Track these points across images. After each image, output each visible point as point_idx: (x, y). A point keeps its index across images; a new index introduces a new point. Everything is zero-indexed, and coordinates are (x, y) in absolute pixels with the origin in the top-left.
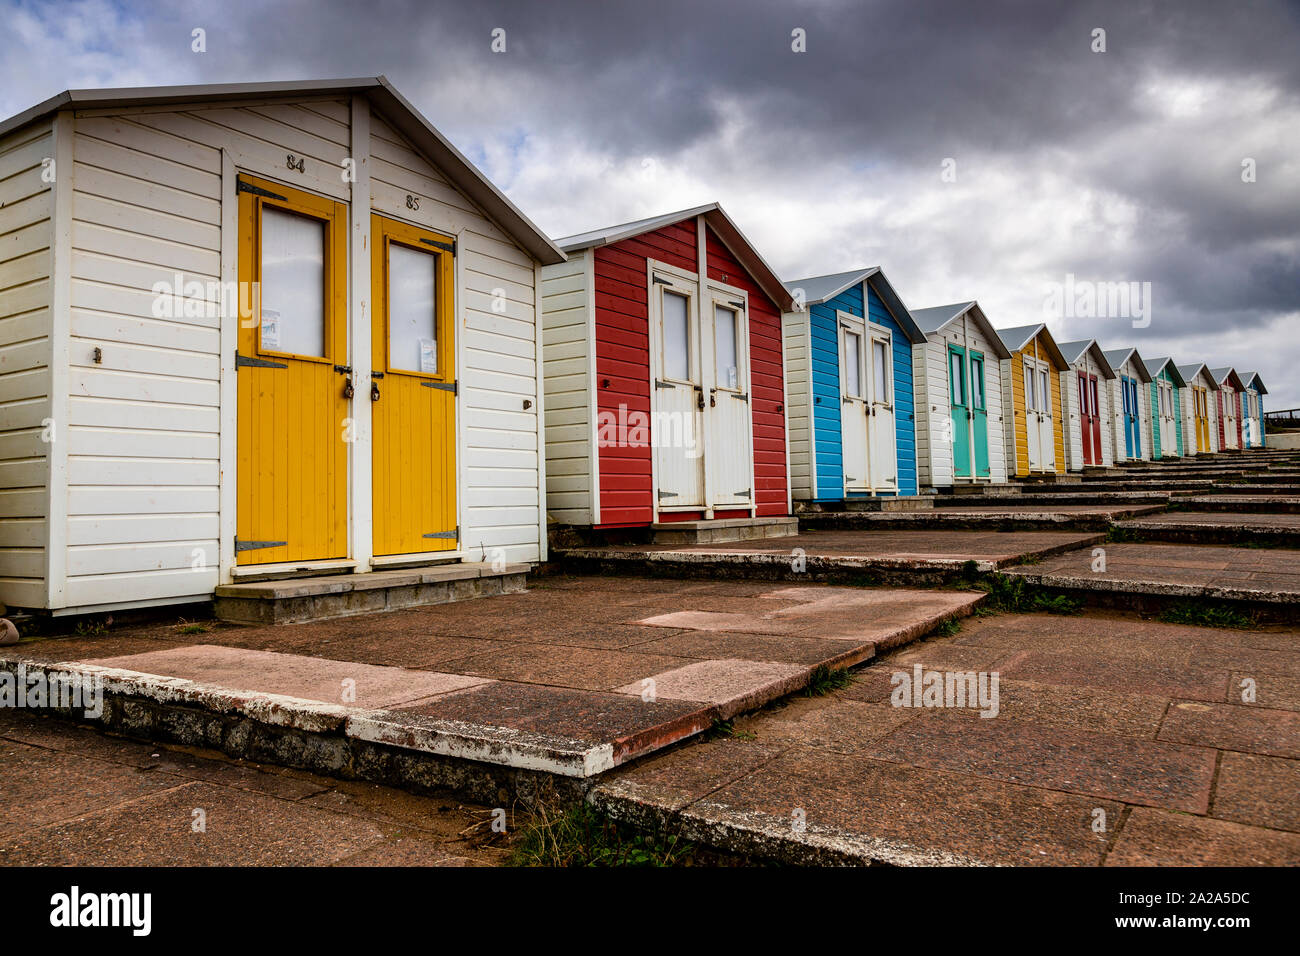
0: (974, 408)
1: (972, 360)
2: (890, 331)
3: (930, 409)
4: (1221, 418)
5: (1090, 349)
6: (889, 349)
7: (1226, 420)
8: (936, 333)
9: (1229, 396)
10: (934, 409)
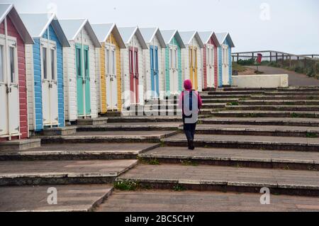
0: (85, 78)
2: (55, 43)
3: (69, 80)
4: (205, 66)
6: (55, 52)
7: (208, 68)
8: (73, 40)
9: (210, 51)
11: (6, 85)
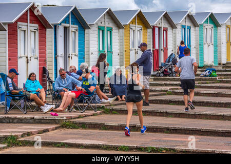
0: (107, 52)
1: (107, 31)
2: (77, 26)
3: (91, 53)
5: (164, 15)
6: (77, 33)
8: (94, 24)
10: (92, 53)
11: (27, 57)
